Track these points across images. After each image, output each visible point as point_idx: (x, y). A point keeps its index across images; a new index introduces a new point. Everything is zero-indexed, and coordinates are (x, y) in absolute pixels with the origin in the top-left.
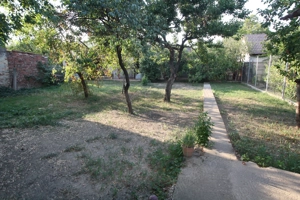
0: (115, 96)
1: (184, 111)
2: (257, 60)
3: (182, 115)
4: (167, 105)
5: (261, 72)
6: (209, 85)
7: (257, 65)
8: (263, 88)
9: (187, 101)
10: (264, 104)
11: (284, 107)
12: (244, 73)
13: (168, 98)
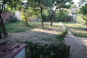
0: (35, 25)
1: (57, 28)
2: (74, 15)
3: (57, 29)
4: (52, 27)
5: (75, 19)
6: (61, 22)
7: (74, 16)
8: (76, 23)
9: (57, 26)
10: (77, 27)
11: (82, 27)
12: (70, 19)
13: (51, 25)
